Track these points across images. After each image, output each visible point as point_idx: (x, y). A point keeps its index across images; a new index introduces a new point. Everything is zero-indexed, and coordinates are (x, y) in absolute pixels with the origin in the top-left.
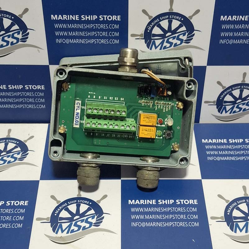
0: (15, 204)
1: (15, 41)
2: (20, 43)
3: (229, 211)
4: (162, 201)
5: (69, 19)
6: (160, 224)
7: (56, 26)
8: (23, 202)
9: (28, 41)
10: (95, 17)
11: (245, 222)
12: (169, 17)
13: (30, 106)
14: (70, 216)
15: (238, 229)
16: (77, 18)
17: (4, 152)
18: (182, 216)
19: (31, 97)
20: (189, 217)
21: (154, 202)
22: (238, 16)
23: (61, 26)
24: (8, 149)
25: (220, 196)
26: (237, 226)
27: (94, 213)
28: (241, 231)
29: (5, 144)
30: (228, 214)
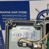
10: (17, 12)
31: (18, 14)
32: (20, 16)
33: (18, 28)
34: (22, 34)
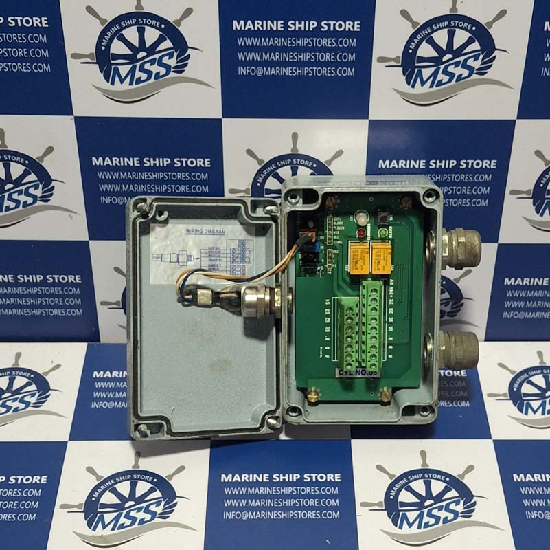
0: (24, 481)
1: (30, 200)
2: (39, 203)
3: (393, 493)
4: (279, 477)
5: (122, 164)
6: (273, 515)
7: (101, 175)
8: (39, 478)
9: (53, 201)
10: (167, 161)
11: (419, 512)
12: (292, 161)
13: (55, 312)
14: (118, 502)
15: (405, 522)
16: (136, 162)
17: (8, 392)
18: (311, 502)
19: (58, 296)
20: (324, 502)
21: (265, 478)
22: (408, 162)
23: (108, 175)
24: (15, 388)
25: (380, 468)
26: (405, 517)
27: (161, 496)
28: (410, 525)
29: (10, 379)
30: (392, 497)
31: (171, 167)
32: (179, 176)
33: (178, 228)
34: (195, 254)
